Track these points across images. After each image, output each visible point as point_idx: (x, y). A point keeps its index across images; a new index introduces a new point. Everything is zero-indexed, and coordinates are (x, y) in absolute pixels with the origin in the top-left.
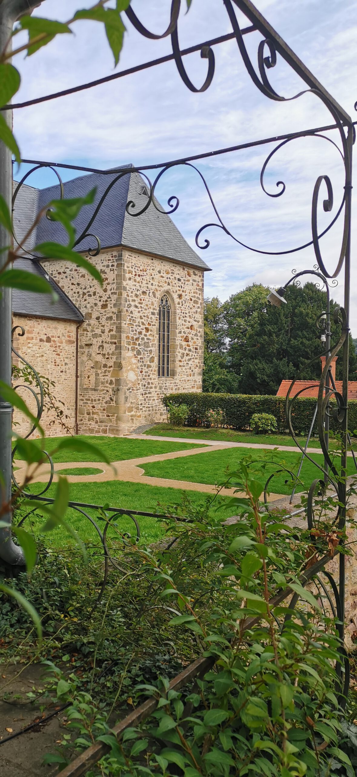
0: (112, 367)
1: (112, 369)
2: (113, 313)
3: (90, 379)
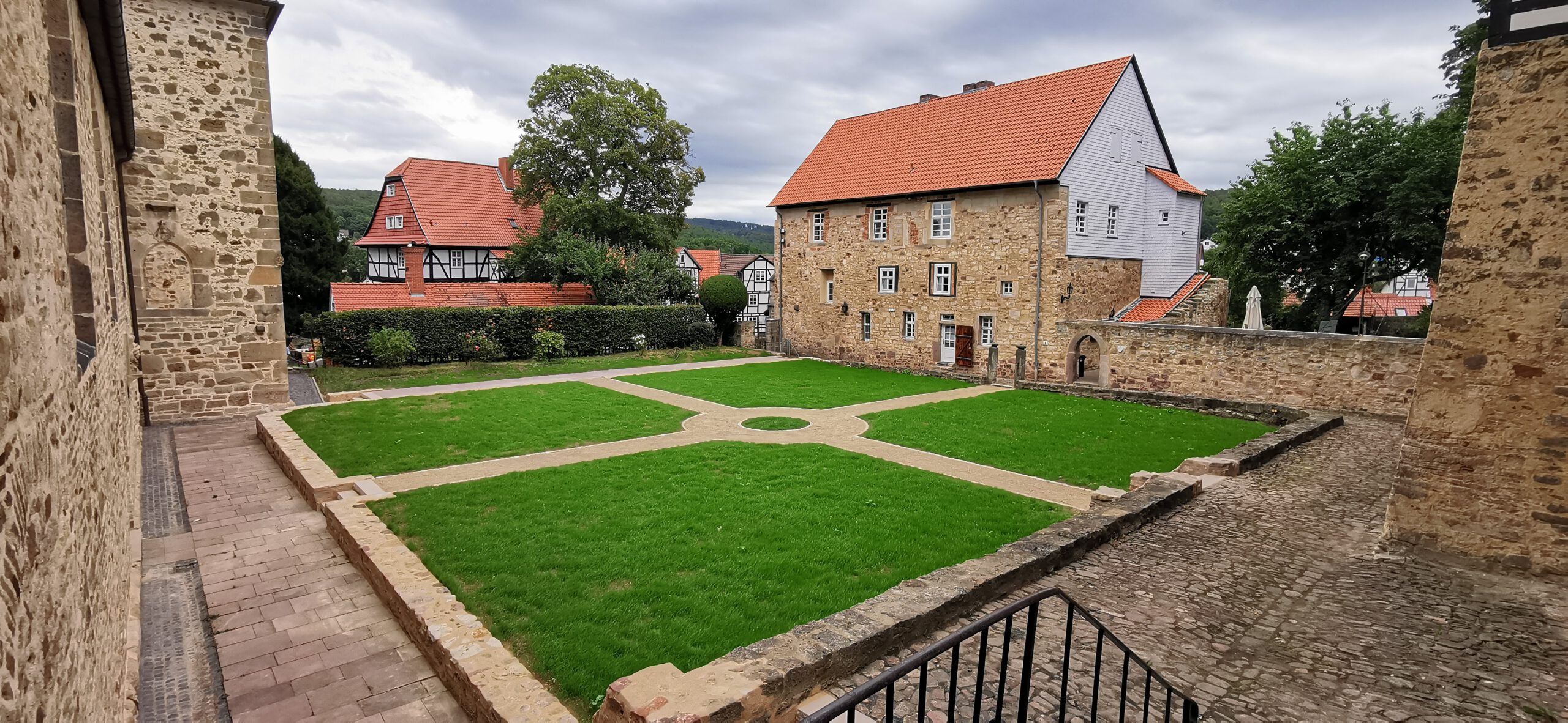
0: (251, 261)
1: (251, 266)
2: (243, 144)
3: (171, 288)
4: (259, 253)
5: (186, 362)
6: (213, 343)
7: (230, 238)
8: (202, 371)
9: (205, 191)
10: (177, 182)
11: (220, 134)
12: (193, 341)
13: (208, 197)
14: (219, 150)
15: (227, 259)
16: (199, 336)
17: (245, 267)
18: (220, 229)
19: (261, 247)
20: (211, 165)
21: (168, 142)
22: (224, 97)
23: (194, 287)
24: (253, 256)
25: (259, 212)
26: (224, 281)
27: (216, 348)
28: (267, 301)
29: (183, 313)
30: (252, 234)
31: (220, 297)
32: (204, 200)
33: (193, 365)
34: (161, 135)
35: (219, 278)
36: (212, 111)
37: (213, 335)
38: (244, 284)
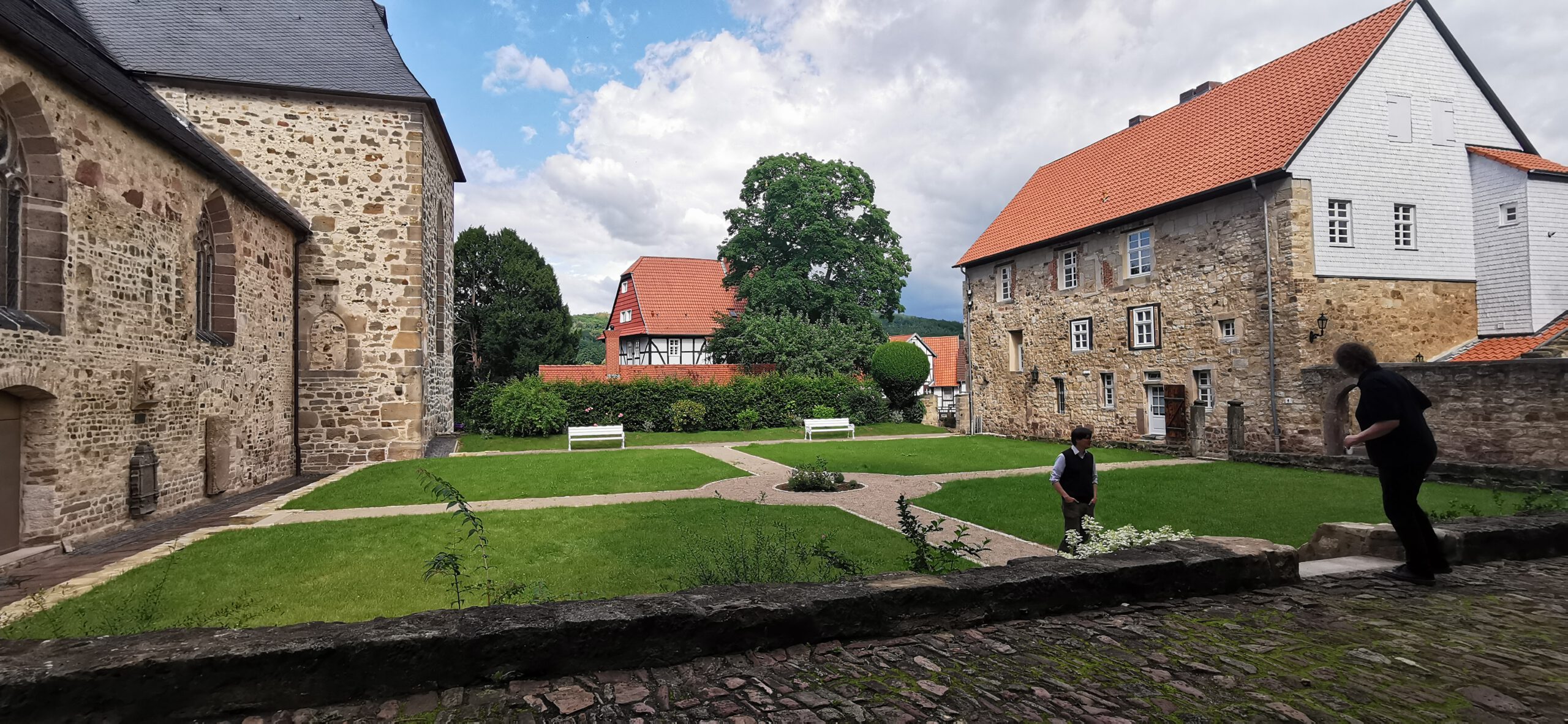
0: (395, 327)
3: (329, 352)
4: (403, 320)
5: (336, 419)
6: (360, 401)
7: (381, 307)
8: (348, 428)
9: (363, 266)
10: (341, 259)
11: (378, 215)
12: (344, 400)
13: (366, 271)
14: (376, 230)
15: (376, 326)
16: (348, 396)
17: (390, 333)
18: (372, 299)
19: (404, 315)
20: (369, 243)
21: (338, 226)
22: (385, 183)
23: (348, 350)
24: (398, 322)
25: (405, 282)
26: (372, 346)
27: (361, 406)
28: (406, 364)
29: (337, 374)
30: (398, 302)
31: (368, 360)
32: (361, 273)
33: (342, 422)
34: (333, 220)
35: (368, 343)
36: (374, 197)
37: (360, 394)
38: (389, 349)
